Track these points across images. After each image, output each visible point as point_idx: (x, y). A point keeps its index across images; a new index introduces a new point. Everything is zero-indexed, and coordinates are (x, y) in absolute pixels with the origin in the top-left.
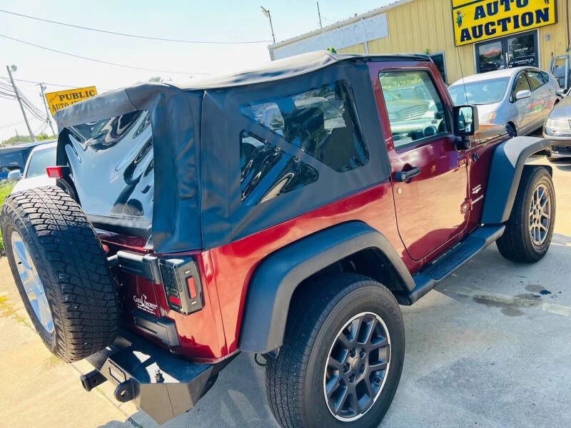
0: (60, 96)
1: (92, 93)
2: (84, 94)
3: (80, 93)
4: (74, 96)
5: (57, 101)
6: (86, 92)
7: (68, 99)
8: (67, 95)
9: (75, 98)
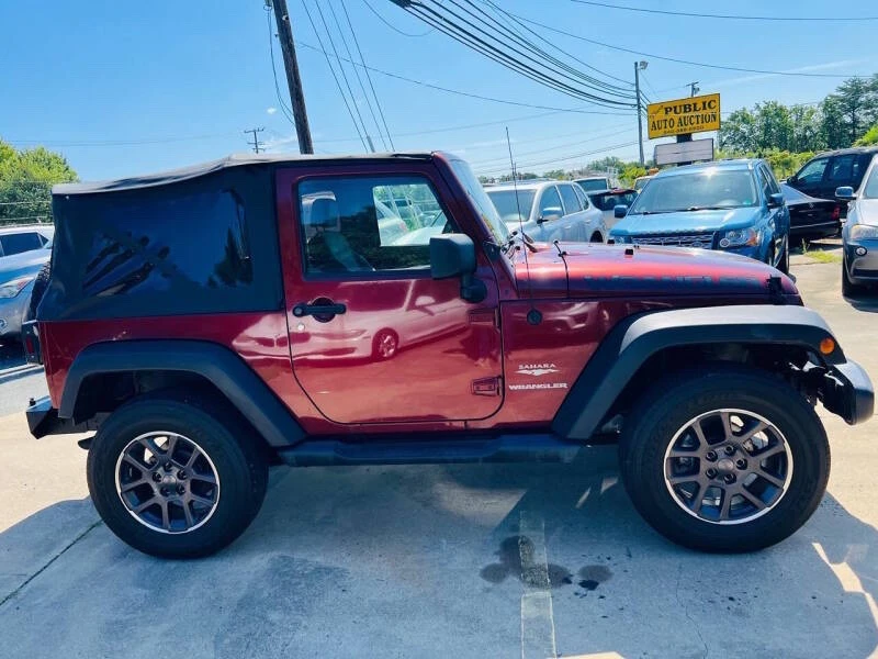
0: (666, 109)
1: (713, 104)
2: (700, 105)
3: (695, 105)
4: (685, 108)
5: (661, 115)
6: (704, 103)
7: (676, 112)
8: (675, 108)
9: (685, 111)
